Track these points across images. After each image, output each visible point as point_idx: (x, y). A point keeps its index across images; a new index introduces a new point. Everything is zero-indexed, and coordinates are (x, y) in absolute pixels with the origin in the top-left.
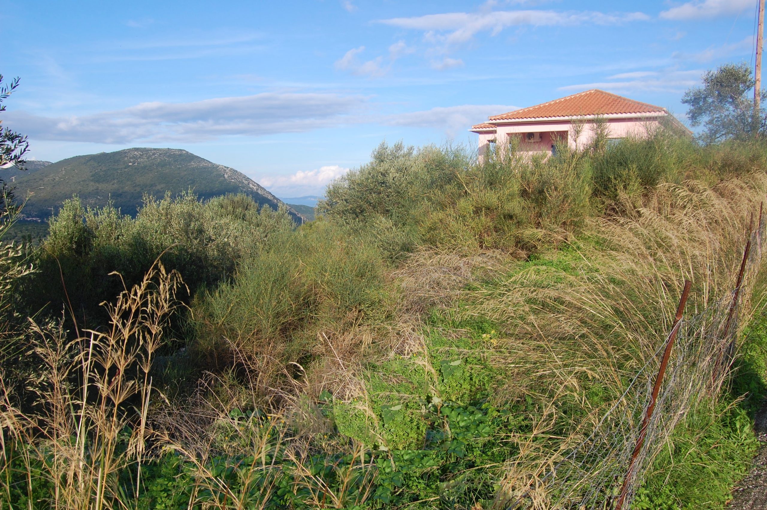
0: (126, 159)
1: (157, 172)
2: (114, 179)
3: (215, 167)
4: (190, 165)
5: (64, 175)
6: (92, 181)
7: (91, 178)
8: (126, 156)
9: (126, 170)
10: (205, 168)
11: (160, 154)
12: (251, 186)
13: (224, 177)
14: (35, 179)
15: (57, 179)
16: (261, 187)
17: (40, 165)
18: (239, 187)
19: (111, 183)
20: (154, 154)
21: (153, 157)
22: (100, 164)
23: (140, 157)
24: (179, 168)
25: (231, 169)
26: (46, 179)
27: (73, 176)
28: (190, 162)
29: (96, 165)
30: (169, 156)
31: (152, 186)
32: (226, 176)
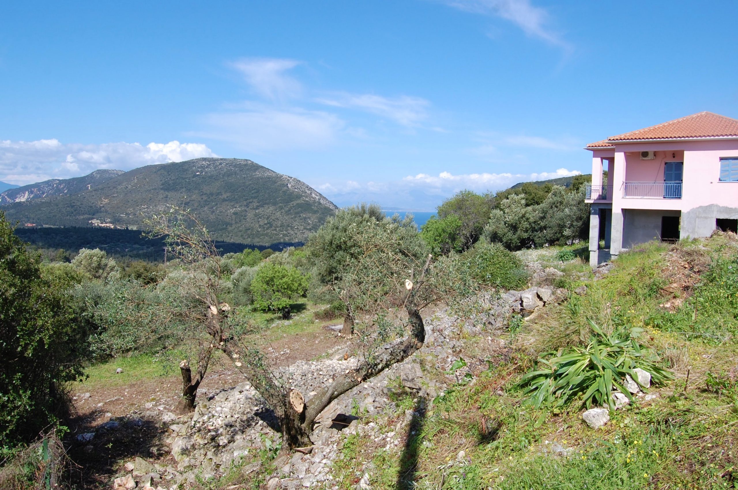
0: (194, 168)
1: (224, 181)
2: (182, 188)
3: (279, 177)
4: (255, 175)
5: (136, 183)
6: (162, 189)
7: (161, 187)
8: (194, 166)
9: (194, 179)
10: (269, 178)
11: (227, 164)
12: (313, 195)
13: (288, 187)
14: (109, 187)
15: (130, 187)
16: (323, 197)
17: (114, 174)
18: (302, 196)
19: (180, 192)
20: (221, 164)
21: (220, 166)
22: (170, 173)
23: (207, 167)
24: (245, 178)
25: (295, 179)
26: (119, 187)
27: (144, 185)
28: (255, 172)
29: (166, 173)
30: (235, 166)
31: (218, 194)
32: (289, 186)
